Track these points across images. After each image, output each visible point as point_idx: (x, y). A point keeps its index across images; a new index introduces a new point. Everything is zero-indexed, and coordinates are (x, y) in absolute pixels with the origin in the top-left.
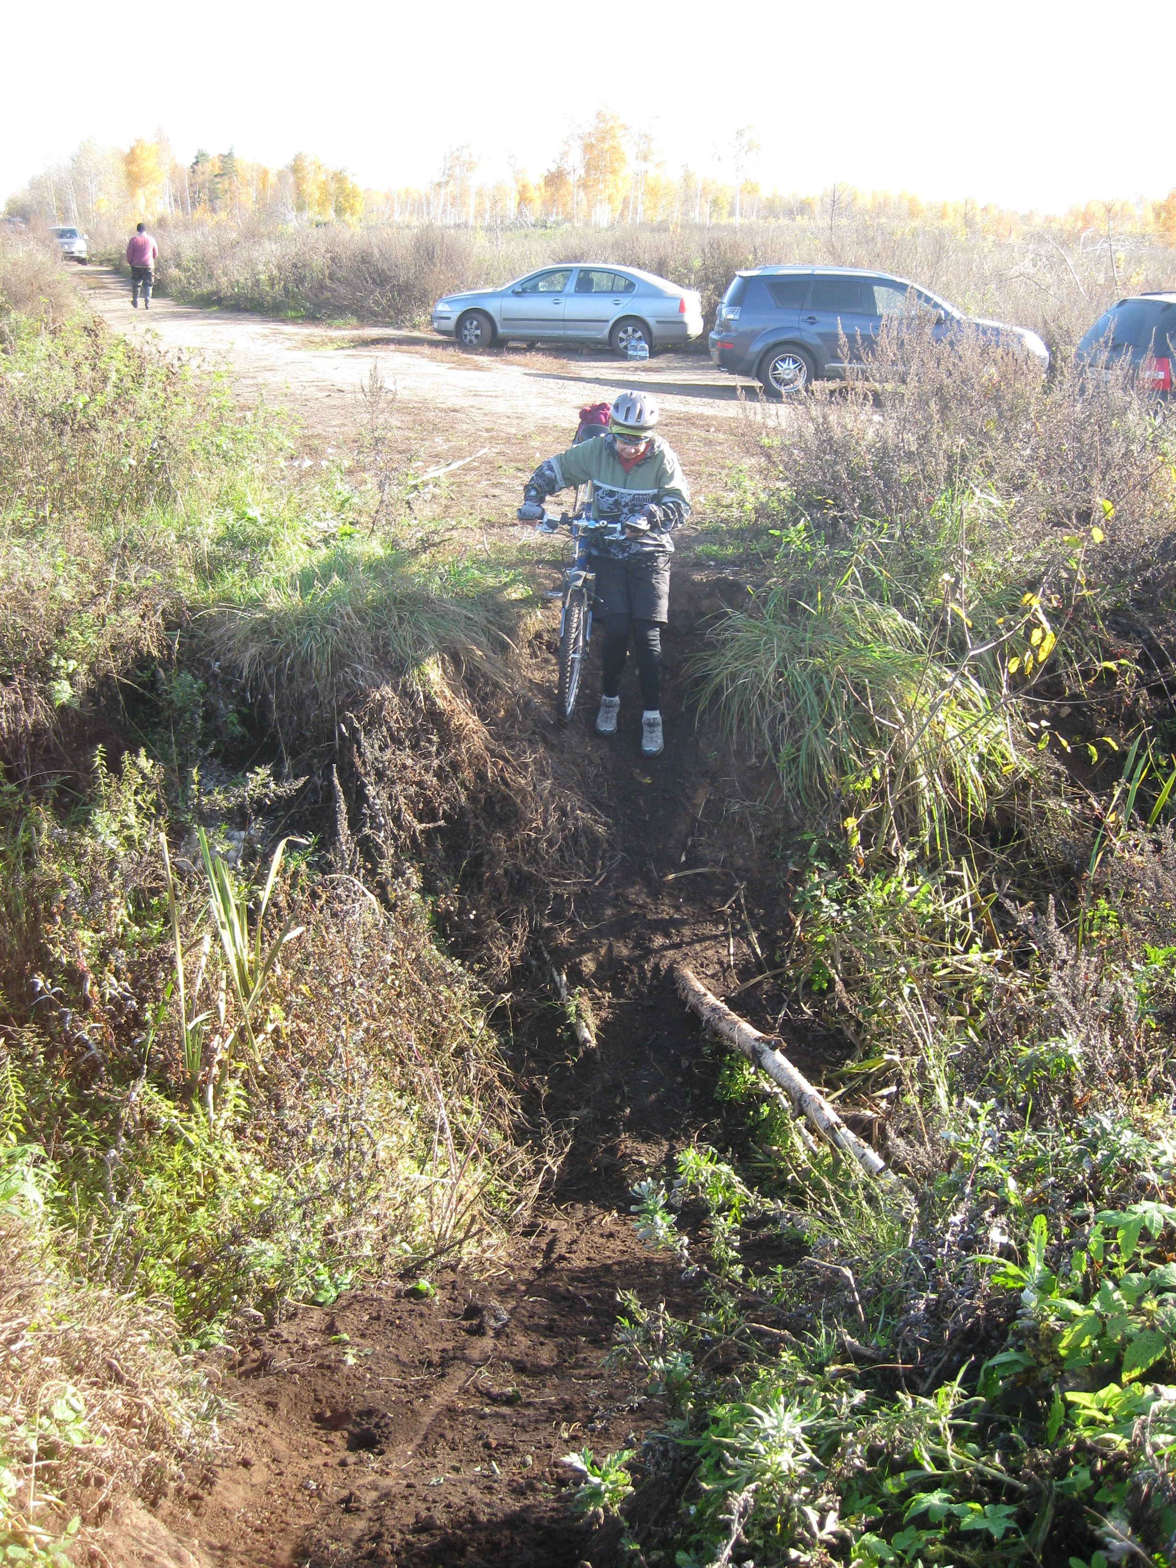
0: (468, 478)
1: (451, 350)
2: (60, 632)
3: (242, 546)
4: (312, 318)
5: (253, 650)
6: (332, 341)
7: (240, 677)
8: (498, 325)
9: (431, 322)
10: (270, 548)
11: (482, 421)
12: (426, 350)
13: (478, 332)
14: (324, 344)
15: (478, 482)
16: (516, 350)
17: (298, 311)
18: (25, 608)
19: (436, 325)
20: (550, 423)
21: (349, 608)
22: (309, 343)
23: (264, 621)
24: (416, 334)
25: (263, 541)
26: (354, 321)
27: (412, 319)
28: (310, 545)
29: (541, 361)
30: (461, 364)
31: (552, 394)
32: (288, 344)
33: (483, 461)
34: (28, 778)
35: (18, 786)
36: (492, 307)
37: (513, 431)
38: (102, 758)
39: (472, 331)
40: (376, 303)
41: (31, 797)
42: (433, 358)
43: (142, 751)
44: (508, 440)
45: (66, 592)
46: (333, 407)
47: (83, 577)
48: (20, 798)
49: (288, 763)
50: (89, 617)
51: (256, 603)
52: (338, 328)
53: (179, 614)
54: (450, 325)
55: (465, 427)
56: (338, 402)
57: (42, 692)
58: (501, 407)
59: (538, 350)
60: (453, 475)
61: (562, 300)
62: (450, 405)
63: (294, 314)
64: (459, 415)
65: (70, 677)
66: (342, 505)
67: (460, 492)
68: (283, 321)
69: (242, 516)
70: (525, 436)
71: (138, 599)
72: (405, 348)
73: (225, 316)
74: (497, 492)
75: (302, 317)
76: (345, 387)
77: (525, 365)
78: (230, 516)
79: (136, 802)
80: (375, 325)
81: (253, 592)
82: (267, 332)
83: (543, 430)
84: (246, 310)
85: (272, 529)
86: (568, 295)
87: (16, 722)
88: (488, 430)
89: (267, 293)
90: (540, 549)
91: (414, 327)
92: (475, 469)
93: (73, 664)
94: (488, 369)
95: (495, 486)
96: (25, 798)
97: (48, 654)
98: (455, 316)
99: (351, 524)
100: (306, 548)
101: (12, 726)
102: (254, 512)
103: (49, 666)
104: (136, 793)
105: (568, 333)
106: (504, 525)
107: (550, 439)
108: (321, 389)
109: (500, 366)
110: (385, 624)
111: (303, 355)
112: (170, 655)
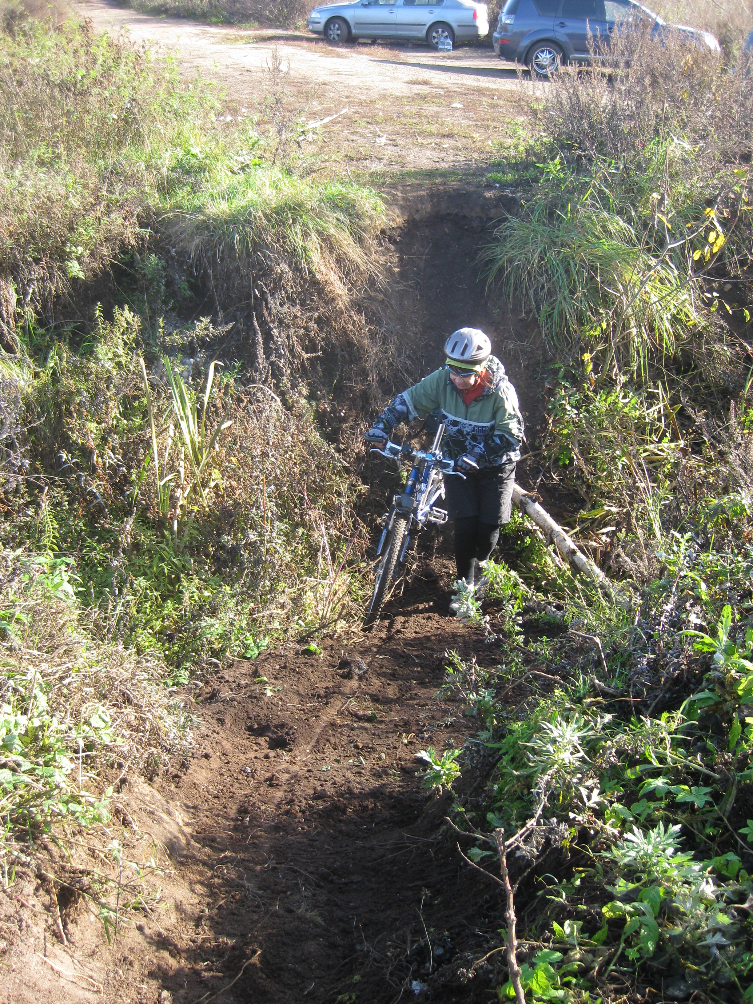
0: (335, 129)
1: (321, 44)
2: (71, 229)
3: (188, 173)
4: (228, 22)
5: (197, 240)
6: (242, 38)
7: (189, 258)
8: (352, 27)
9: (308, 25)
10: (207, 174)
11: (344, 91)
12: (305, 44)
13: (339, 32)
14: (236, 40)
15: (342, 131)
16: (364, 44)
17: (218, 18)
18: (48, 212)
19: (311, 27)
20: (388, 93)
21: (260, 214)
22: (226, 39)
23: (204, 221)
24: (297, 33)
25: (202, 169)
26: (256, 24)
27: (295, 24)
28: (233, 172)
29: (381, 52)
30: (328, 54)
31: (389, 74)
32: (212, 40)
33: (345, 117)
34: (53, 325)
35: (46, 330)
36: (348, 14)
37: (364, 97)
38: (100, 311)
39: (335, 31)
40: (271, 12)
41: (55, 337)
42: (309, 50)
43: (126, 307)
44: (361, 104)
45: (75, 202)
46: (244, 82)
47: (86, 192)
48: (48, 338)
49: (221, 315)
50: (90, 219)
51: (199, 210)
52: (246, 29)
53: (148, 216)
54: (320, 27)
55: (332, 95)
56: (248, 79)
57: (60, 268)
58: (355, 82)
59: (379, 44)
60: (325, 126)
61: (395, 10)
62: (321, 80)
63: (216, 20)
64: (327, 87)
65: (78, 259)
66: (253, 146)
67: (330, 137)
68: (209, 25)
69: (188, 152)
70: (371, 101)
71: (122, 207)
72: (290, 42)
73: (171, 21)
74: (354, 137)
75: (222, 22)
76: (251, 69)
77: (370, 55)
78: (180, 153)
79: (123, 340)
80: (270, 27)
81: (197, 203)
82: (198, 32)
83: (384, 97)
84: (184, 17)
85: (208, 162)
86: (399, 7)
87: (44, 288)
88: (347, 97)
89: (198, 6)
90: (384, 175)
91: (296, 28)
92: (340, 122)
93: (80, 249)
94: (346, 57)
95: (353, 133)
96: (51, 338)
97: (64, 244)
98: (323, 21)
99: (259, 158)
100: (230, 174)
101: (42, 291)
102: (195, 150)
103: (64, 251)
104: (123, 334)
105: (399, 33)
106: (360, 159)
107: (388, 103)
108: (235, 70)
109: (354, 55)
110: (284, 223)
111: (223, 47)
112: (143, 244)
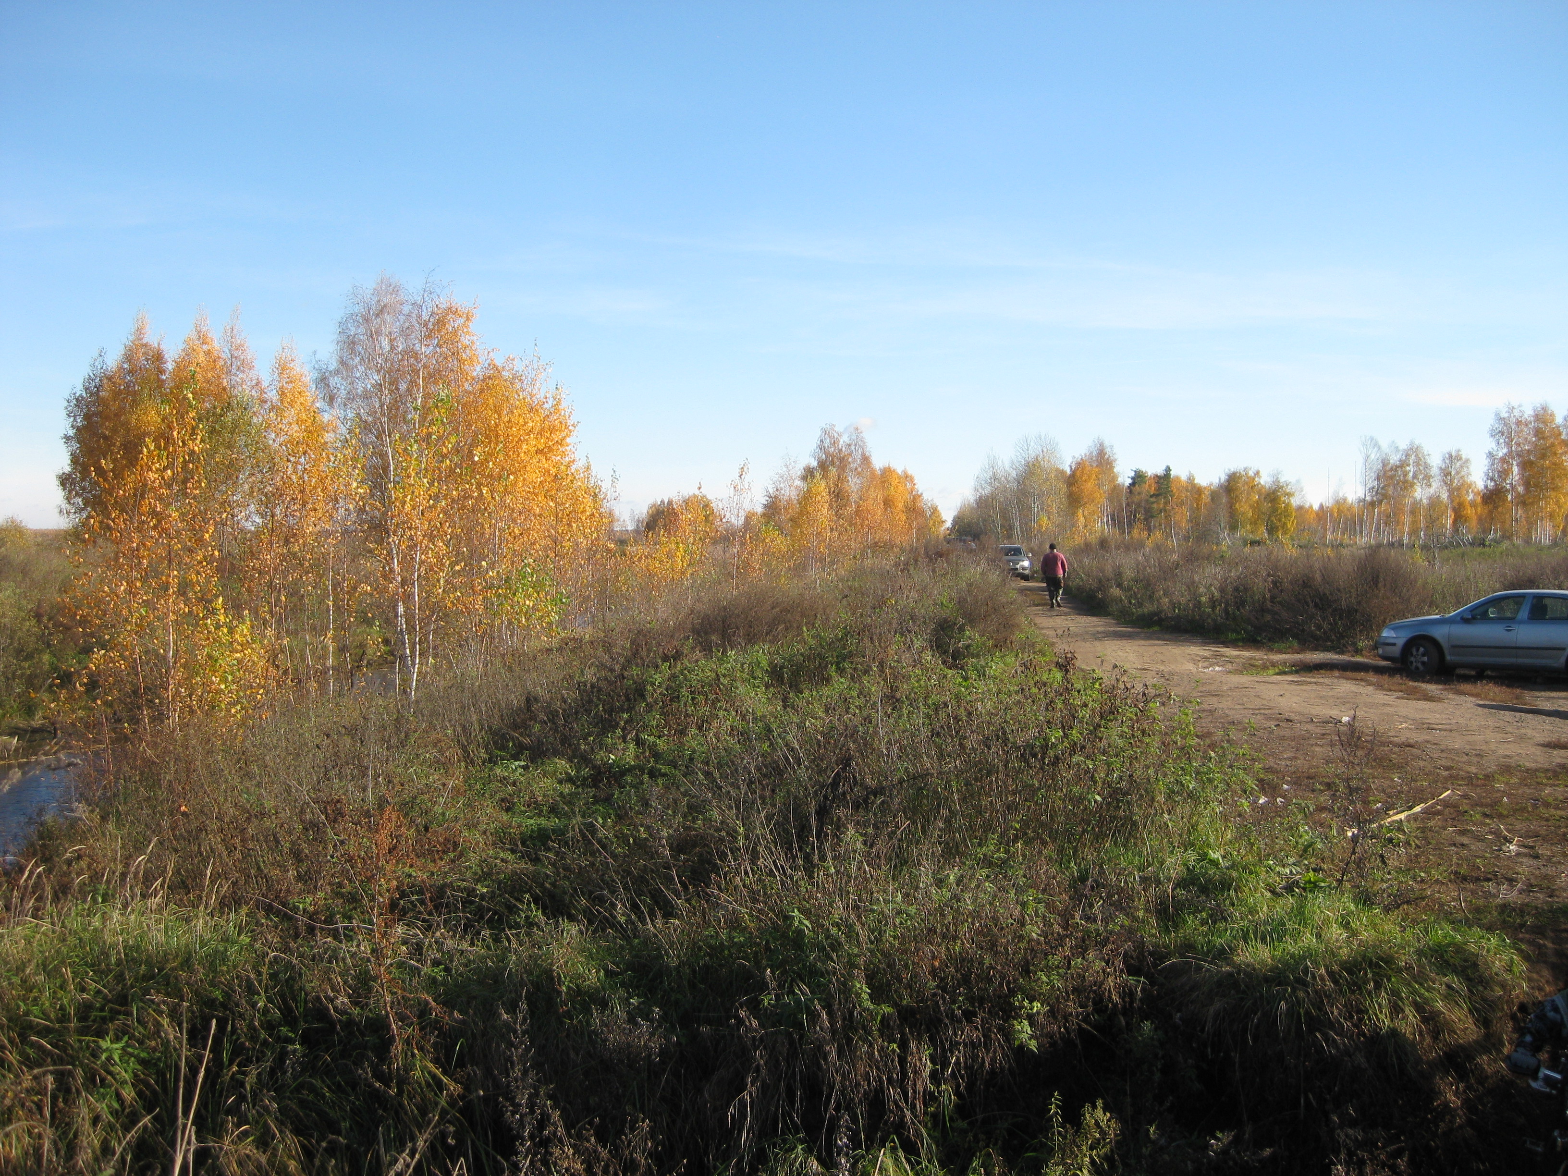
0: (1431, 824)
1: (1397, 679)
2: (1026, 970)
3: (1204, 890)
4: (1252, 641)
5: (1218, 1005)
6: (1273, 665)
7: (1202, 1030)
8: (1446, 652)
9: (1375, 647)
10: (1232, 893)
11: (1440, 758)
12: (1372, 677)
13: (1425, 659)
14: (1265, 667)
15: (1445, 828)
16: (1466, 679)
17: (1238, 633)
18: (992, 946)
19: (1380, 651)
20: (1512, 762)
21: (1323, 970)
22: (1249, 667)
23: (1230, 975)
24: (1359, 659)
25: (1225, 885)
26: (1295, 644)
27: (1355, 644)
28: (1273, 892)
29: (1495, 692)
30: (1411, 694)
31: (1510, 729)
32: (1229, 667)
33: (1446, 803)
34: (980, 1117)
35: (968, 1124)
36: (1439, 633)
37: (1473, 769)
38: (1057, 1106)
39: (1419, 658)
40: (1319, 627)
41: (981, 1136)
42: (1380, 687)
43: (1099, 1103)
44: (1470, 780)
45: (1034, 932)
46: (1283, 738)
47: (1052, 917)
48: (970, 1137)
49: (1248, 1129)
50: (1055, 960)
51: (1222, 954)
52: (1280, 652)
53: (1141, 957)
54: (1396, 651)
55: (1422, 764)
56: (1287, 733)
58: (1458, 743)
59: (1490, 679)
60: (1415, 817)
61: (1515, 627)
62: (1403, 739)
63: (1234, 636)
64: (1415, 751)
65: (1031, 1018)
66: (1305, 850)
67: (1425, 838)
68: (1226, 643)
69: (1203, 857)
70: (1487, 777)
71: (1105, 942)
72: (1348, 673)
73: (1167, 636)
74: (1465, 840)
75: (1243, 640)
76: (1292, 716)
77: (1477, 695)
78: (1192, 857)
79: (1091, 1157)
80: (1316, 649)
81: (1218, 941)
82: (1207, 654)
83: (1506, 770)
84: (1186, 631)
85: (1235, 874)
86: (1521, 622)
87: (975, 1057)
88: (1447, 768)
89: (1209, 615)
90: (1522, 910)
91: (1358, 651)
92: (1439, 813)
93: (1037, 1006)
94: (1439, 700)
95: (1463, 833)
96: (975, 1137)
97: (1012, 993)
98: (1401, 642)
99: (1314, 870)
100: (1268, 894)
101: (969, 1061)
102: (1215, 855)
103: (1011, 1005)
104: (1092, 1148)
105: (1520, 661)
106: (1478, 879)
107: (1514, 780)
108: (1268, 718)
109: (1451, 696)
110: (1359, 988)
111: (1244, 679)
112: (1131, 1003)
